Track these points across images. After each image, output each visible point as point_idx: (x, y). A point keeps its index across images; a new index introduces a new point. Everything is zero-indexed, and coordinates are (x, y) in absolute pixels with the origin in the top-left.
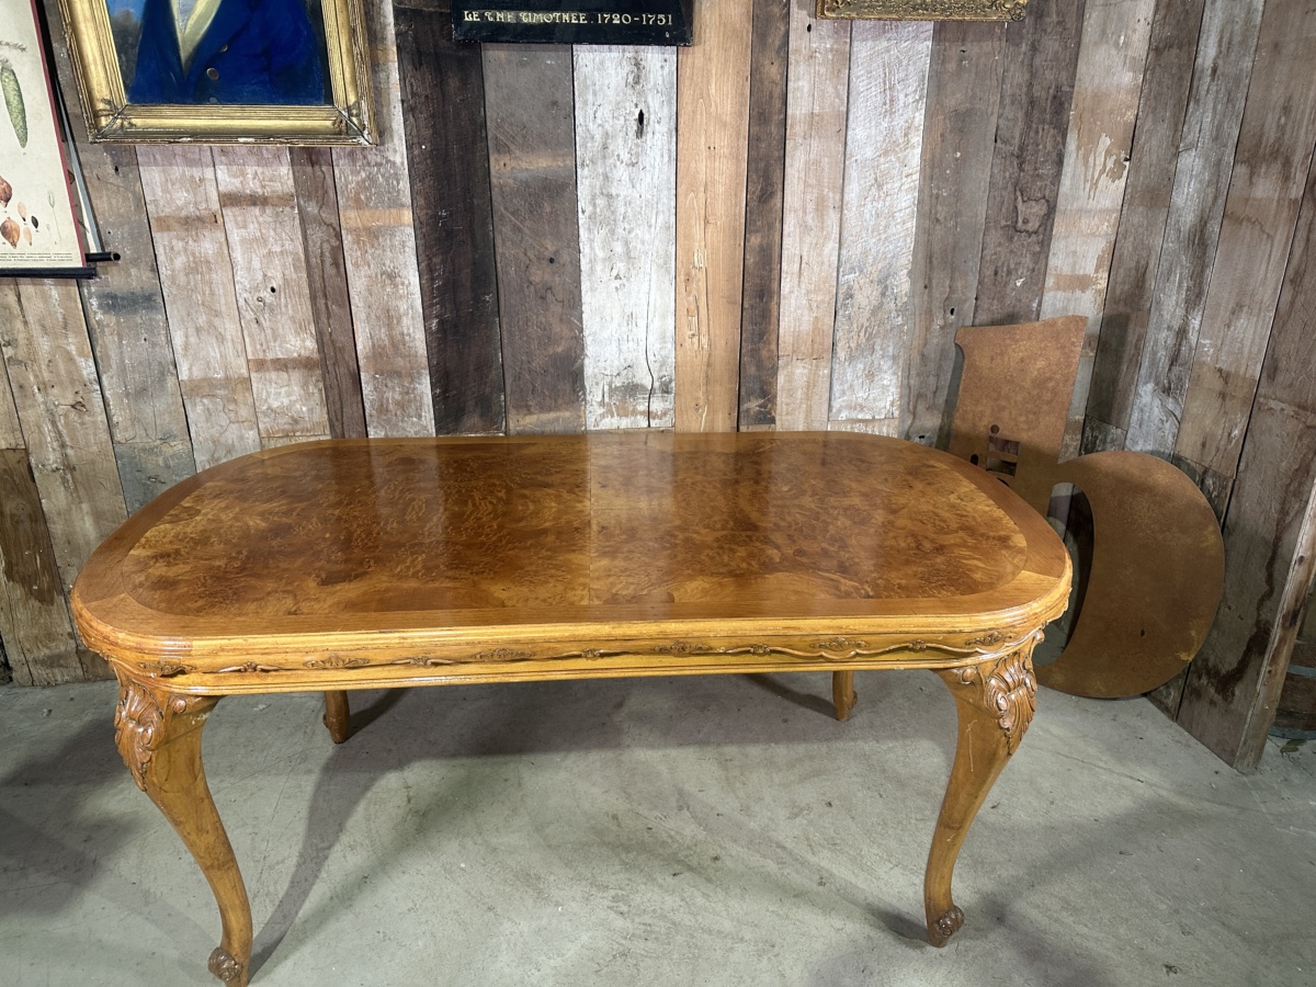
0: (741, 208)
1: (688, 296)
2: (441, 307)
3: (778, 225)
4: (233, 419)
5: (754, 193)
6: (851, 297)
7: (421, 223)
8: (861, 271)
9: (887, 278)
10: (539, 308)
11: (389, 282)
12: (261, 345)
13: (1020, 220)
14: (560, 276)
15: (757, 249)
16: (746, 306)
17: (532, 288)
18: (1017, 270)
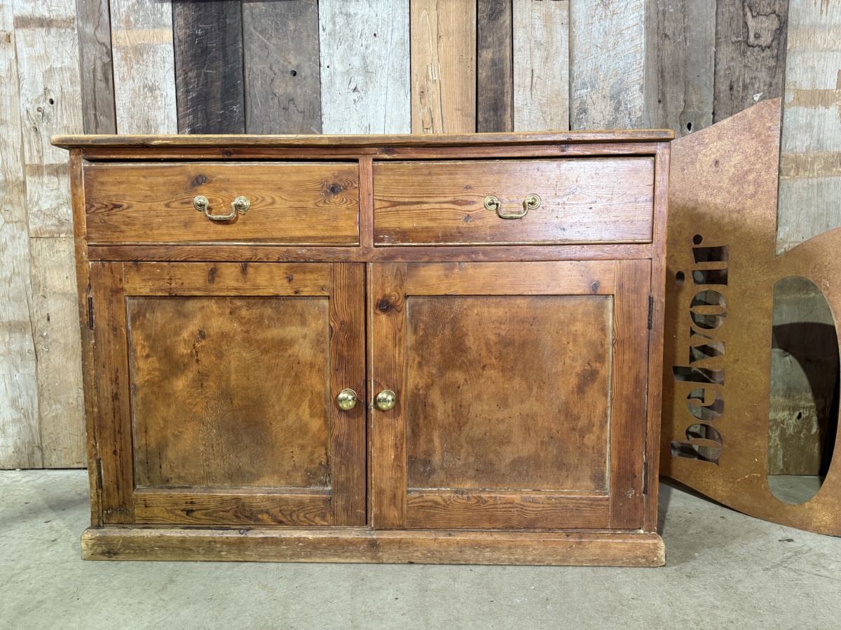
0: (472, 24)
1: (424, 108)
2: (194, 117)
3: (508, 40)
4: (7, 219)
5: (484, 12)
6: (585, 111)
7: (180, 41)
8: (593, 87)
9: (619, 93)
10: (282, 119)
11: (149, 94)
12: (38, 152)
13: (752, 35)
14: (301, 88)
15: (489, 64)
16: (480, 119)
17: (276, 100)
18: (753, 85)
